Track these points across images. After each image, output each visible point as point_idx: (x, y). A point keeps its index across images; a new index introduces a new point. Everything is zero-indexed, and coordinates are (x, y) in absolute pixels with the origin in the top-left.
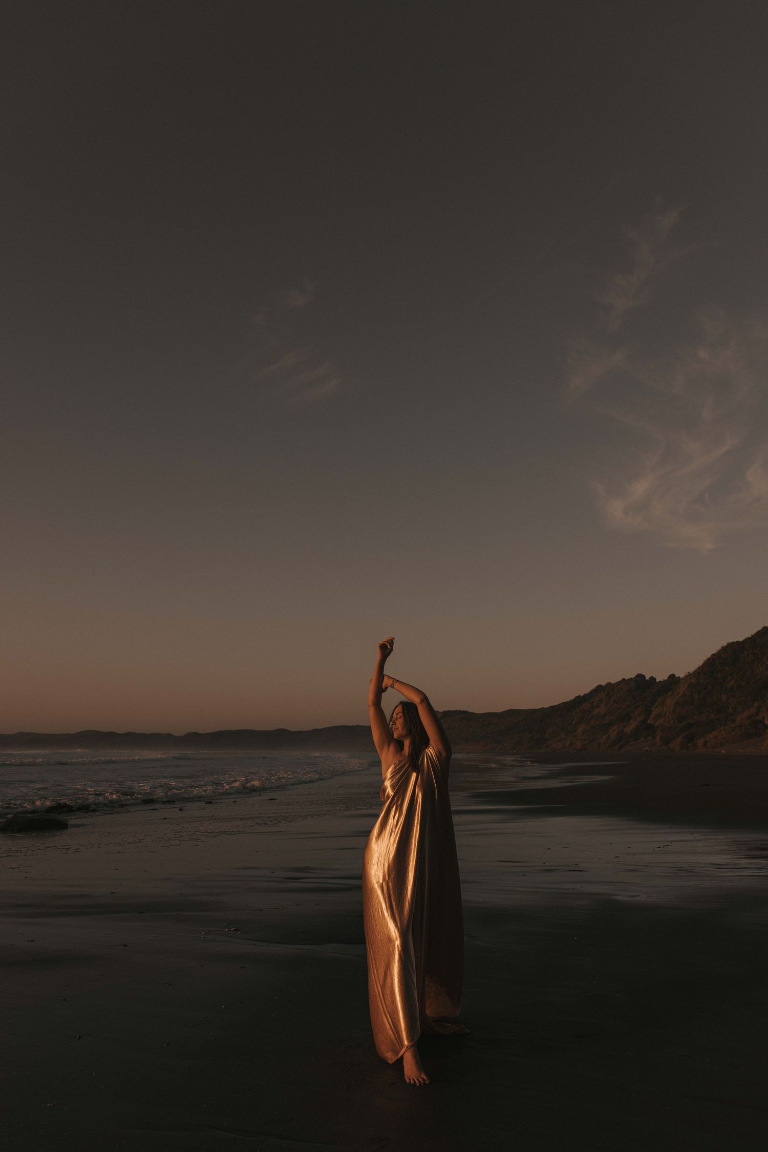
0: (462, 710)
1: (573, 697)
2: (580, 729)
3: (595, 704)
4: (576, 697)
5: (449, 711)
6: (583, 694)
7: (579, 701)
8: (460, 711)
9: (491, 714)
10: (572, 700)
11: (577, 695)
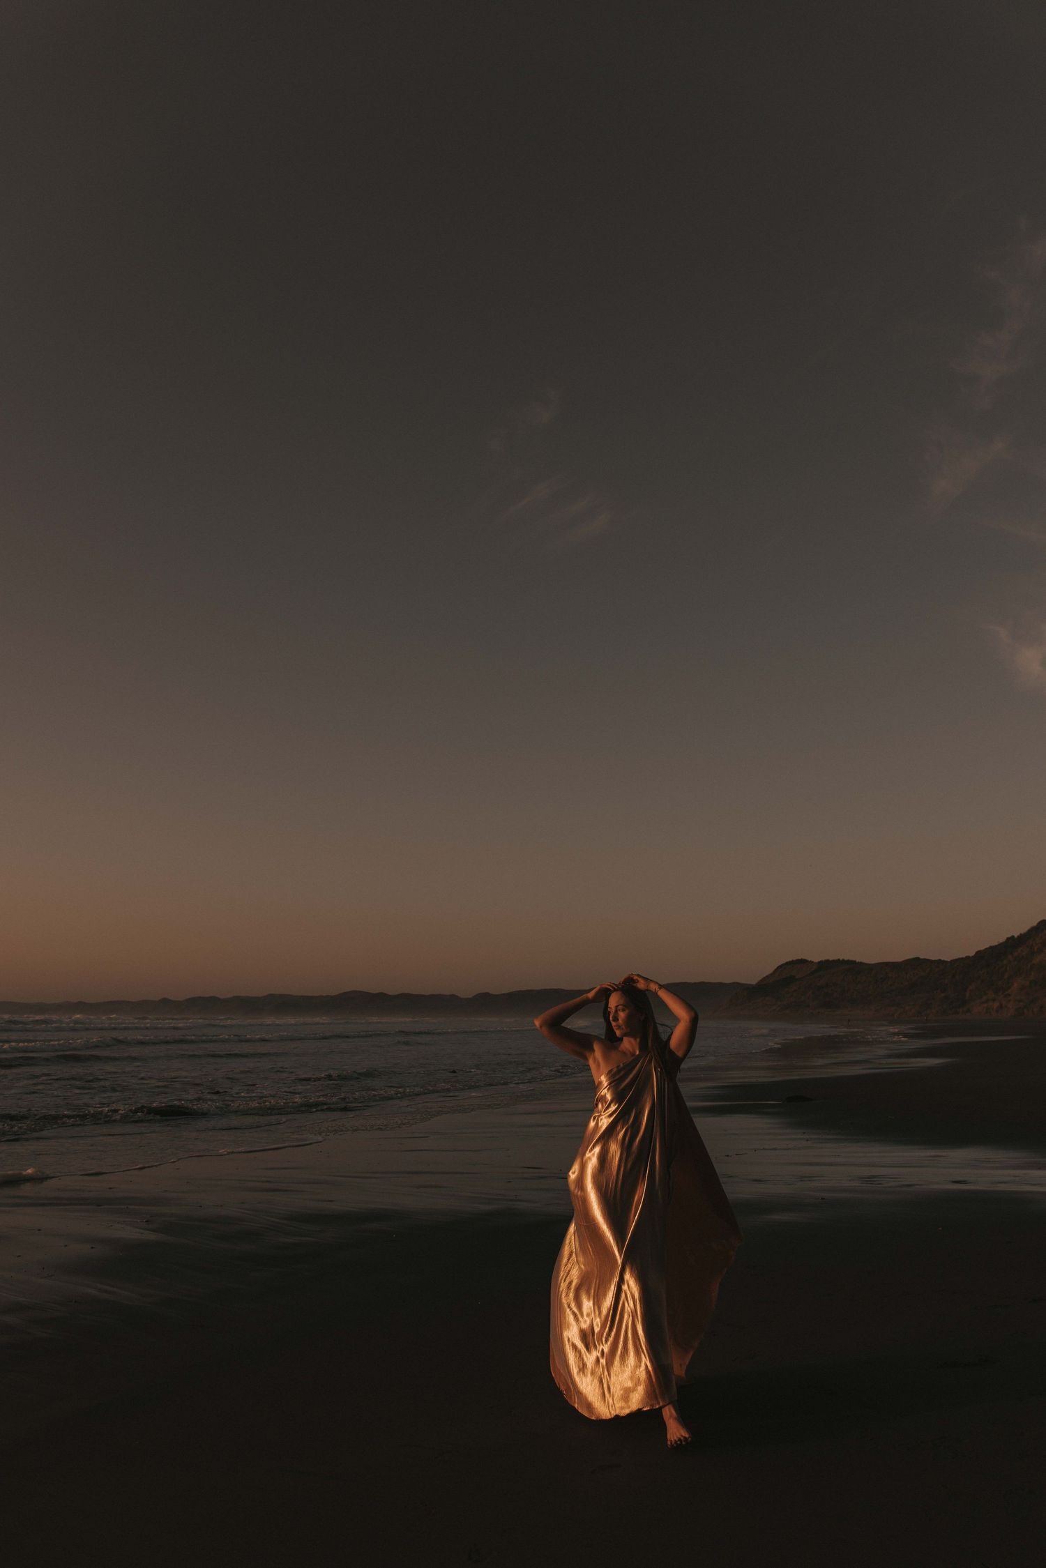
0: (846, 959)
1: (1003, 939)
2: (1015, 985)
3: (1036, 948)
4: (1008, 939)
5: (827, 961)
6: (1018, 934)
7: (1012, 943)
8: (843, 960)
9: (887, 964)
10: (1002, 943)
11: (1009, 936)
